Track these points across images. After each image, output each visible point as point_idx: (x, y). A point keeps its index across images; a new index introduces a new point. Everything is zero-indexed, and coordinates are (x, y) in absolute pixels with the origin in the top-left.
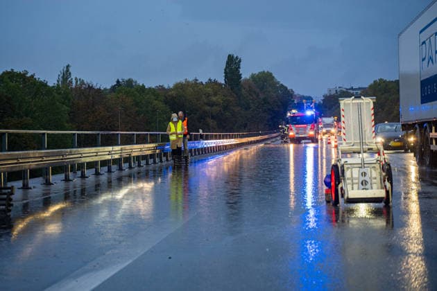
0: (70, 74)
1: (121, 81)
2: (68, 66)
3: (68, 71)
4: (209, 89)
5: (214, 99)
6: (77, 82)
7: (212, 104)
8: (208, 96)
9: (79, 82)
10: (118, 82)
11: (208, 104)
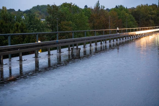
0: (99, 4)
1: (117, 6)
2: (98, 1)
3: (98, 3)
4: (151, 8)
5: (153, 12)
6: (102, 7)
7: (152, 14)
8: (150, 10)
9: (103, 7)
10: (116, 6)
11: (150, 14)
